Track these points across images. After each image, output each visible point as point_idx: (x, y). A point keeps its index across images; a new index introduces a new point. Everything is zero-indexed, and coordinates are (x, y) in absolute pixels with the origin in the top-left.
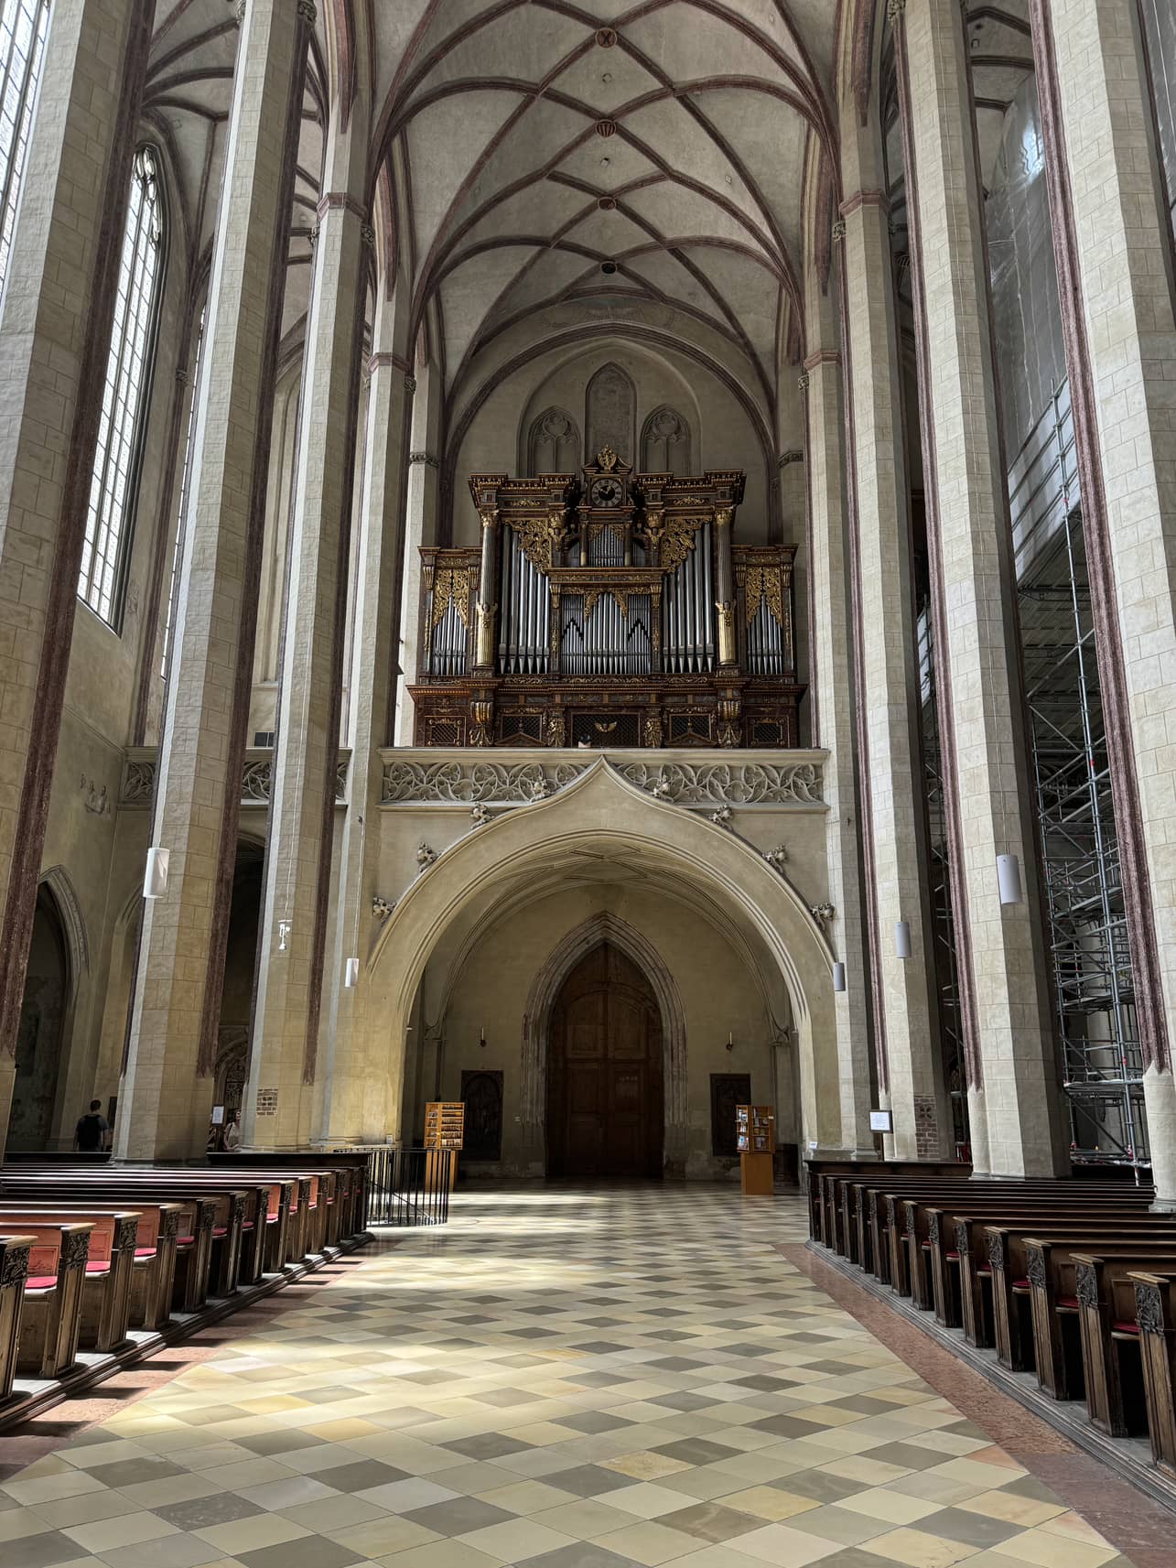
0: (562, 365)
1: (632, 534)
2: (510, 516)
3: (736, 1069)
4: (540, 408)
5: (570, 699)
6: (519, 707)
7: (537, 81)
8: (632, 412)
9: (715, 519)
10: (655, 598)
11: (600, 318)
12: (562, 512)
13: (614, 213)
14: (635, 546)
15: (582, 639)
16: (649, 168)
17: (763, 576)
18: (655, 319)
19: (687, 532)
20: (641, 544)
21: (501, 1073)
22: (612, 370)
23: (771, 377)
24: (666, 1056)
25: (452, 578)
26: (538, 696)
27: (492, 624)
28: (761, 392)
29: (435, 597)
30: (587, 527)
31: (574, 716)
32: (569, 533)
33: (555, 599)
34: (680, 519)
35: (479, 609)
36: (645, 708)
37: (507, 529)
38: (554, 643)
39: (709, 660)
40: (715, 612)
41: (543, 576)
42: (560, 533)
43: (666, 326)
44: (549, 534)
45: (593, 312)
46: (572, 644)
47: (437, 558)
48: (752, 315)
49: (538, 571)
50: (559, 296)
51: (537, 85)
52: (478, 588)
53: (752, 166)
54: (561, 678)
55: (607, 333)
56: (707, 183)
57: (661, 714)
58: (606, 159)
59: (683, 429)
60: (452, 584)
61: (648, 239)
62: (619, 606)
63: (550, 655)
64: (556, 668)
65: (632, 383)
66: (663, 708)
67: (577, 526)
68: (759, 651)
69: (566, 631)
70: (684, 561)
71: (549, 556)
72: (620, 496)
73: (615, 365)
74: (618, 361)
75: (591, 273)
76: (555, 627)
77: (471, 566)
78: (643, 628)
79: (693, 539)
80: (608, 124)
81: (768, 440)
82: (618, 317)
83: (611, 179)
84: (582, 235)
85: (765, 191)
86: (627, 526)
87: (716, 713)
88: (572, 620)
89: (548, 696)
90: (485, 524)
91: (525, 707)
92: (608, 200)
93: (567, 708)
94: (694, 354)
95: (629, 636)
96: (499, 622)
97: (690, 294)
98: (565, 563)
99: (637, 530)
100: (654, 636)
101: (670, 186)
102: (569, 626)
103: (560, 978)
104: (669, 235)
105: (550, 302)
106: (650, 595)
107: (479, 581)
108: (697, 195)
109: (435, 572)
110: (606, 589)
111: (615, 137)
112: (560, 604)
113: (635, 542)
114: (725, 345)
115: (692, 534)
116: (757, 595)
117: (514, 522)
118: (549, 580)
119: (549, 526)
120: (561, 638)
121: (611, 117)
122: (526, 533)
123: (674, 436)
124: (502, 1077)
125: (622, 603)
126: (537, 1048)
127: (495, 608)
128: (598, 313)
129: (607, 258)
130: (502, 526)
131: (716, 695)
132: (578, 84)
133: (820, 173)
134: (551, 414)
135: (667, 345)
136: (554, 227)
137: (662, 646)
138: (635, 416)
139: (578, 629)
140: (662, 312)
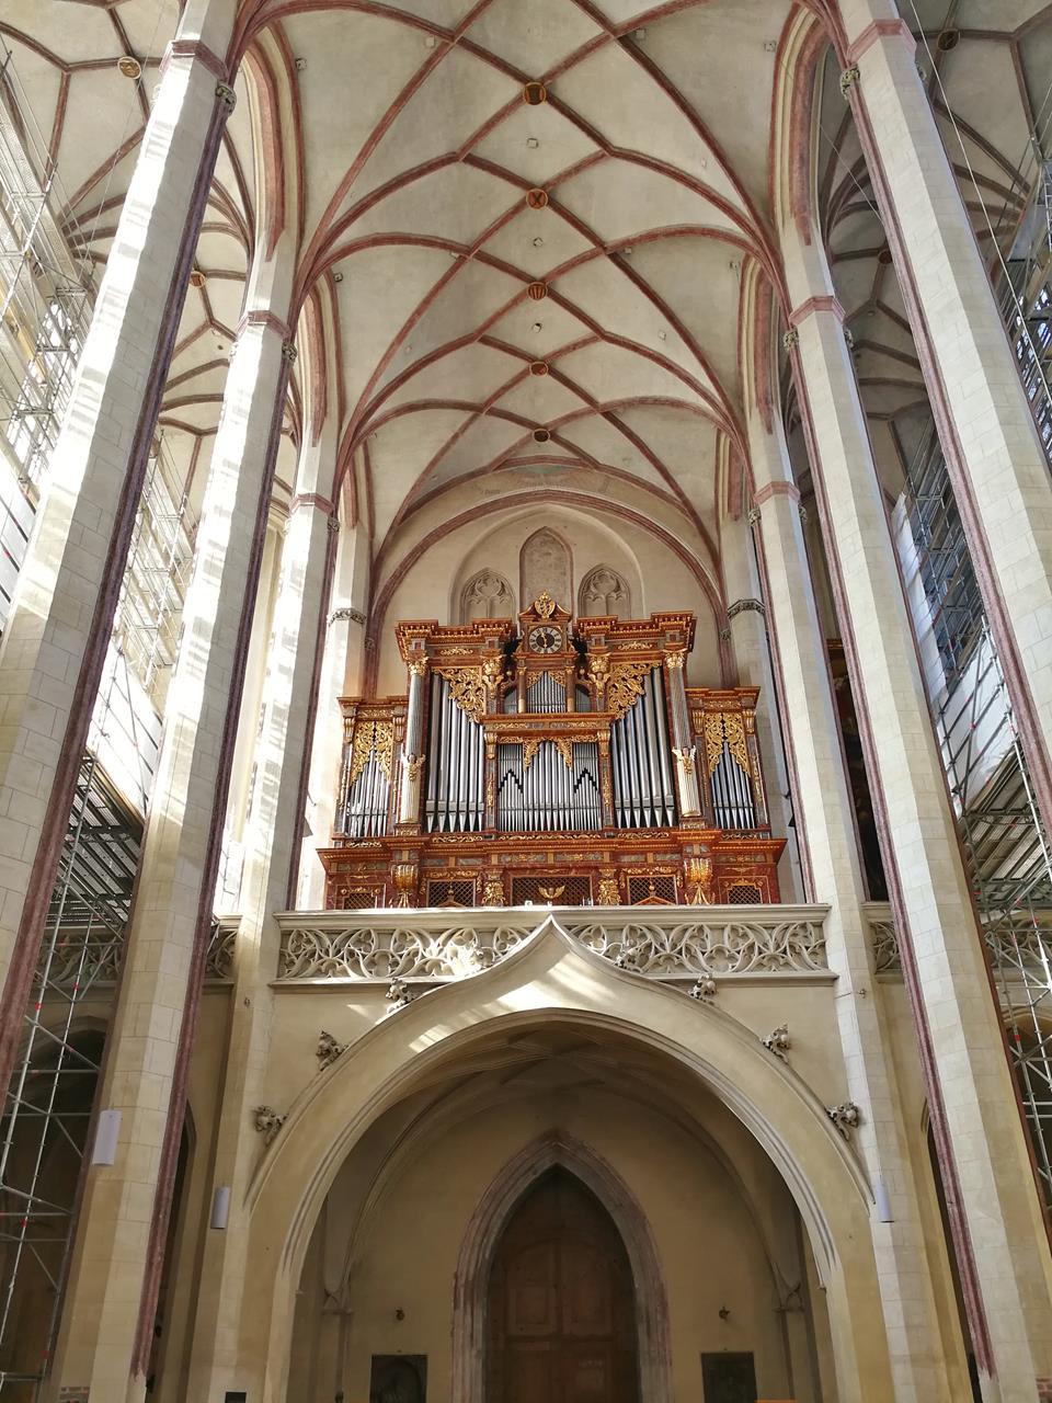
0: (496, 531)
1: (574, 680)
2: (441, 665)
3: (735, 1346)
4: (473, 570)
5: (508, 859)
6: (449, 870)
7: (469, 244)
8: (568, 573)
9: (665, 663)
10: (604, 746)
11: (534, 485)
12: (498, 659)
13: (546, 380)
14: (579, 692)
15: (522, 792)
16: (584, 331)
17: (723, 722)
18: (591, 486)
19: (635, 677)
20: (585, 691)
21: (423, 1359)
22: (546, 535)
23: (713, 534)
24: (641, 1330)
25: (375, 730)
26: (472, 857)
27: (419, 777)
28: (703, 548)
29: (354, 750)
30: (525, 674)
31: (514, 879)
32: (505, 679)
33: (491, 749)
34: (626, 664)
35: (405, 761)
36: (597, 868)
37: (436, 678)
38: (490, 798)
39: (670, 814)
40: (672, 759)
41: (477, 726)
42: (495, 680)
43: (601, 491)
44: (483, 682)
45: (527, 480)
46: (511, 798)
47: (358, 709)
48: (689, 476)
49: (471, 720)
50: (491, 465)
51: (468, 247)
52: (403, 740)
53: (687, 319)
54: (498, 836)
55: (541, 499)
56: (640, 342)
57: (617, 876)
58: (538, 325)
59: (623, 589)
60: (374, 737)
61: (582, 405)
62: (562, 756)
63: (485, 811)
64: (493, 824)
65: (568, 546)
66: (619, 869)
67: (514, 673)
68: (726, 803)
69: (503, 784)
70: (634, 707)
71: (484, 704)
72: (559, 643)
73: (549, 530)
74: (552, 525)
75: (524, 443)
76: (491, 779)
77: (396, 716)
78: (591, 778)
79: (642, 685)
80: (541, 288)
81: (714, 594)
82: (551, 484)
83: (542, 345)
84: (513, 402)
85: (700, 342)
86: (569, 671)
87: (683, 875)
88: (510, 771)
89: (483, 857)
90: (413, 672)
91: (455, 870)
92: (542, 366)
93: (505, 870)
94: (631, 516)
95: (576, 788)
96: (426, 776)
97: (624, 460)
98: (501, 709)
99: (579, 676)
100: (604, 788)
101: (603, 347)
102: (506, 778)
103: (499, 1222)
104: (602, 399)
105: (482, 472)
106: (597, 743)
107: (405, 731)
108: (631, 354)
109: (356, 725)
110: (547, 738)
111: (547, 300)
112: (497, 755)
113: (581, 689)
114: (663, 507)
115: (640, 678)
116: (719, 743)
117: (445, 670)
118: (484, 728)
119: (484, 674)
120: (498, 791)
121: (543, 280)
122: (458, 682)
123: (614, 595)
124: (426, 1363)
125: (566, 751)
126: (473, 1321)
127: (421, 760)
128: (532, 480)
129: (538, 426)
130: (432, 674)
131: (680, 852)
132: (508, 247)
133: (756, 320)
134: (485, 577)
135: (602, 508)
136: (487, 392)
137: (614, 797)
138: (572, 576)
139: (517, 781)
140: (597, 479)
